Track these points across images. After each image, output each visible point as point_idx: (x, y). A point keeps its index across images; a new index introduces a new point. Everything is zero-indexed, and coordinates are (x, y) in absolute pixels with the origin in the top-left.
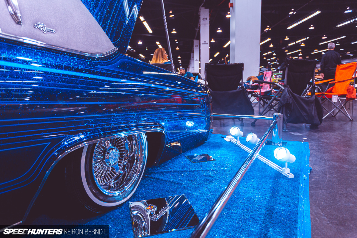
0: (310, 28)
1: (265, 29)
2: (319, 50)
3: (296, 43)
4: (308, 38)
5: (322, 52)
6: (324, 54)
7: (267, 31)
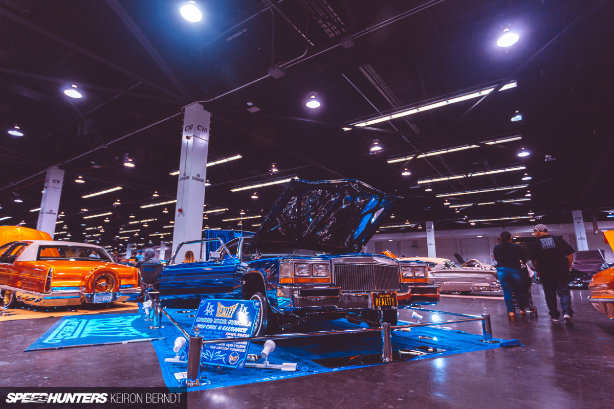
0: (164, 212)
1: (114, 203)
2: (159, 233)
3: (140, 222)
4: (156, 219)
5: (160, 236)
6: (163, 237)
7: (116, 205)
